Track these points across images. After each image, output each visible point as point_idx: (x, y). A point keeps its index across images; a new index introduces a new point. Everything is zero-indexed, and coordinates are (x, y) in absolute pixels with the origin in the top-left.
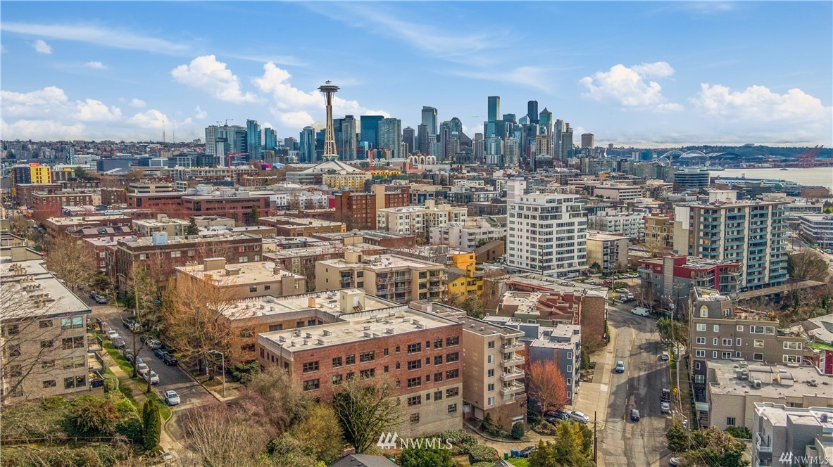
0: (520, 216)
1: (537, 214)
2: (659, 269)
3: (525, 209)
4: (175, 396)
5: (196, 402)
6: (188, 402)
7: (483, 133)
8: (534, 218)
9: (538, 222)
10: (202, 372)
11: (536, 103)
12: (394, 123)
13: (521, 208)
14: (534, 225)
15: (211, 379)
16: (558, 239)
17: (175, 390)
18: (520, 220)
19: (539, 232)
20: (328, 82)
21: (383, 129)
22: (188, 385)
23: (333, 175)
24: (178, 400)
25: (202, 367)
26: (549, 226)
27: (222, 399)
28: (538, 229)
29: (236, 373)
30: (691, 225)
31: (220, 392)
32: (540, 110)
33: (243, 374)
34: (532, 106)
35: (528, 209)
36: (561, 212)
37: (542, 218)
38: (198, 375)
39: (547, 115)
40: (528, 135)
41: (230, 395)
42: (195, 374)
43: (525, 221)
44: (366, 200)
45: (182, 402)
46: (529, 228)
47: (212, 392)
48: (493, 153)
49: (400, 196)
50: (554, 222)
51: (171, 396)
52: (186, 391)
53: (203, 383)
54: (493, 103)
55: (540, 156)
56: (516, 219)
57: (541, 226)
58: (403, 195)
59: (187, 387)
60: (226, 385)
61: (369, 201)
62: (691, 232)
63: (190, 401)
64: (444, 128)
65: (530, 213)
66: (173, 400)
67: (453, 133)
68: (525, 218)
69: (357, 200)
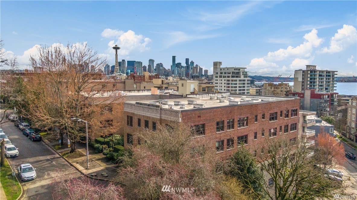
0: (221, 77)
1: (230, 75)
2: (302, 95)
3: (223, 73)
4: (30, 169)
5: (56, 176)
6: (46, 177)
7: (170, 69)
8: (228, 77)
9: (230, 79)
10: (64, 145)
11: (188, 59)
12: (140, 63)
13: (221, 73)
14: (228, 81)
15: (72, 151)
16: (240, 87)
17: (32, 163)
18: (221, 79)
19: (231, 83)
20: (116, 45)
21: (136, 65)
22: (48, 157)
23: (120, 76)
24: (33, 174)
25: (64, 142)
26: (236, 81)
27: (85, 172)
28: (230, 82)
29: (97, 145)
30: (303, 79)
31: (82, 164)
32: (190, 61)
33: (104, 146)
34: (187, 60)
35: (225, 73)
36: (240, 74)
37: (232, 77)
38: (59, 149)
39: (192, 63)
40: (187, 69)
41: (94, 167)
42: (57, 147)
43: (223, 79)
44: (141, 78)
45: (38, 176)
46: (226, 82)
47: (74, 164)
48: (176, 74)
49: (155, 77)
50: (238, 79)
51: (25, 170)
52: (46, 164)
53: (64, 155)
54: (174, 58)
55: (194, 74)
56: (218, 79)
57: (232, 81)
58: (156, 76)
59: (48, 160)
60: (89, 157)
61: (142, 78)
62: (303, 82)
63: (49, 174)
64: (158, 66)
65: (226, 75)
66: (26, 175)
67: (161, 68)
68: (223, 77)
69: (137, 77)
